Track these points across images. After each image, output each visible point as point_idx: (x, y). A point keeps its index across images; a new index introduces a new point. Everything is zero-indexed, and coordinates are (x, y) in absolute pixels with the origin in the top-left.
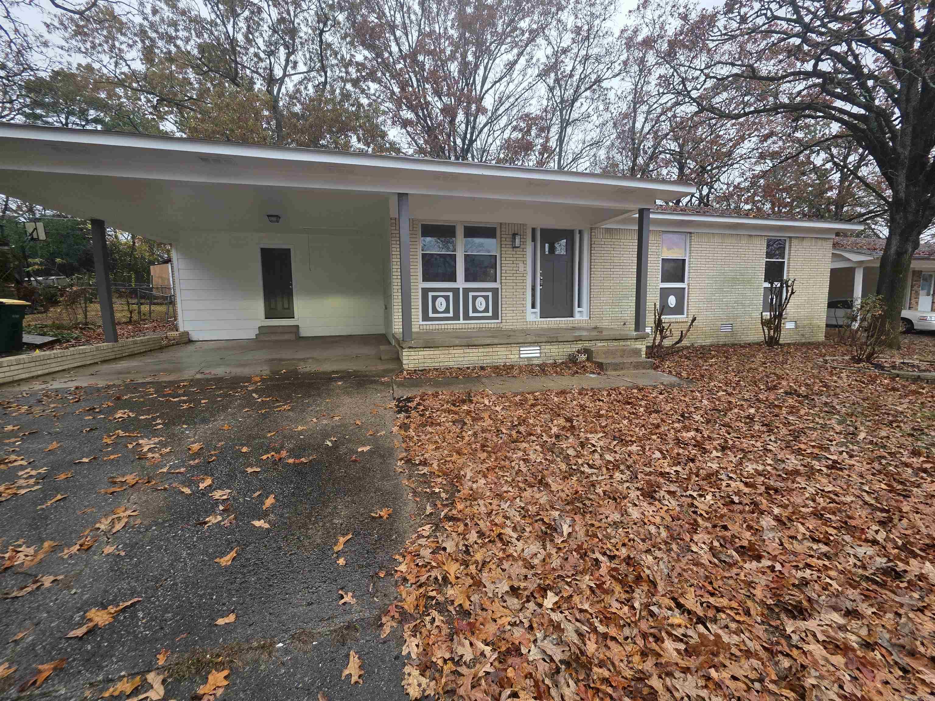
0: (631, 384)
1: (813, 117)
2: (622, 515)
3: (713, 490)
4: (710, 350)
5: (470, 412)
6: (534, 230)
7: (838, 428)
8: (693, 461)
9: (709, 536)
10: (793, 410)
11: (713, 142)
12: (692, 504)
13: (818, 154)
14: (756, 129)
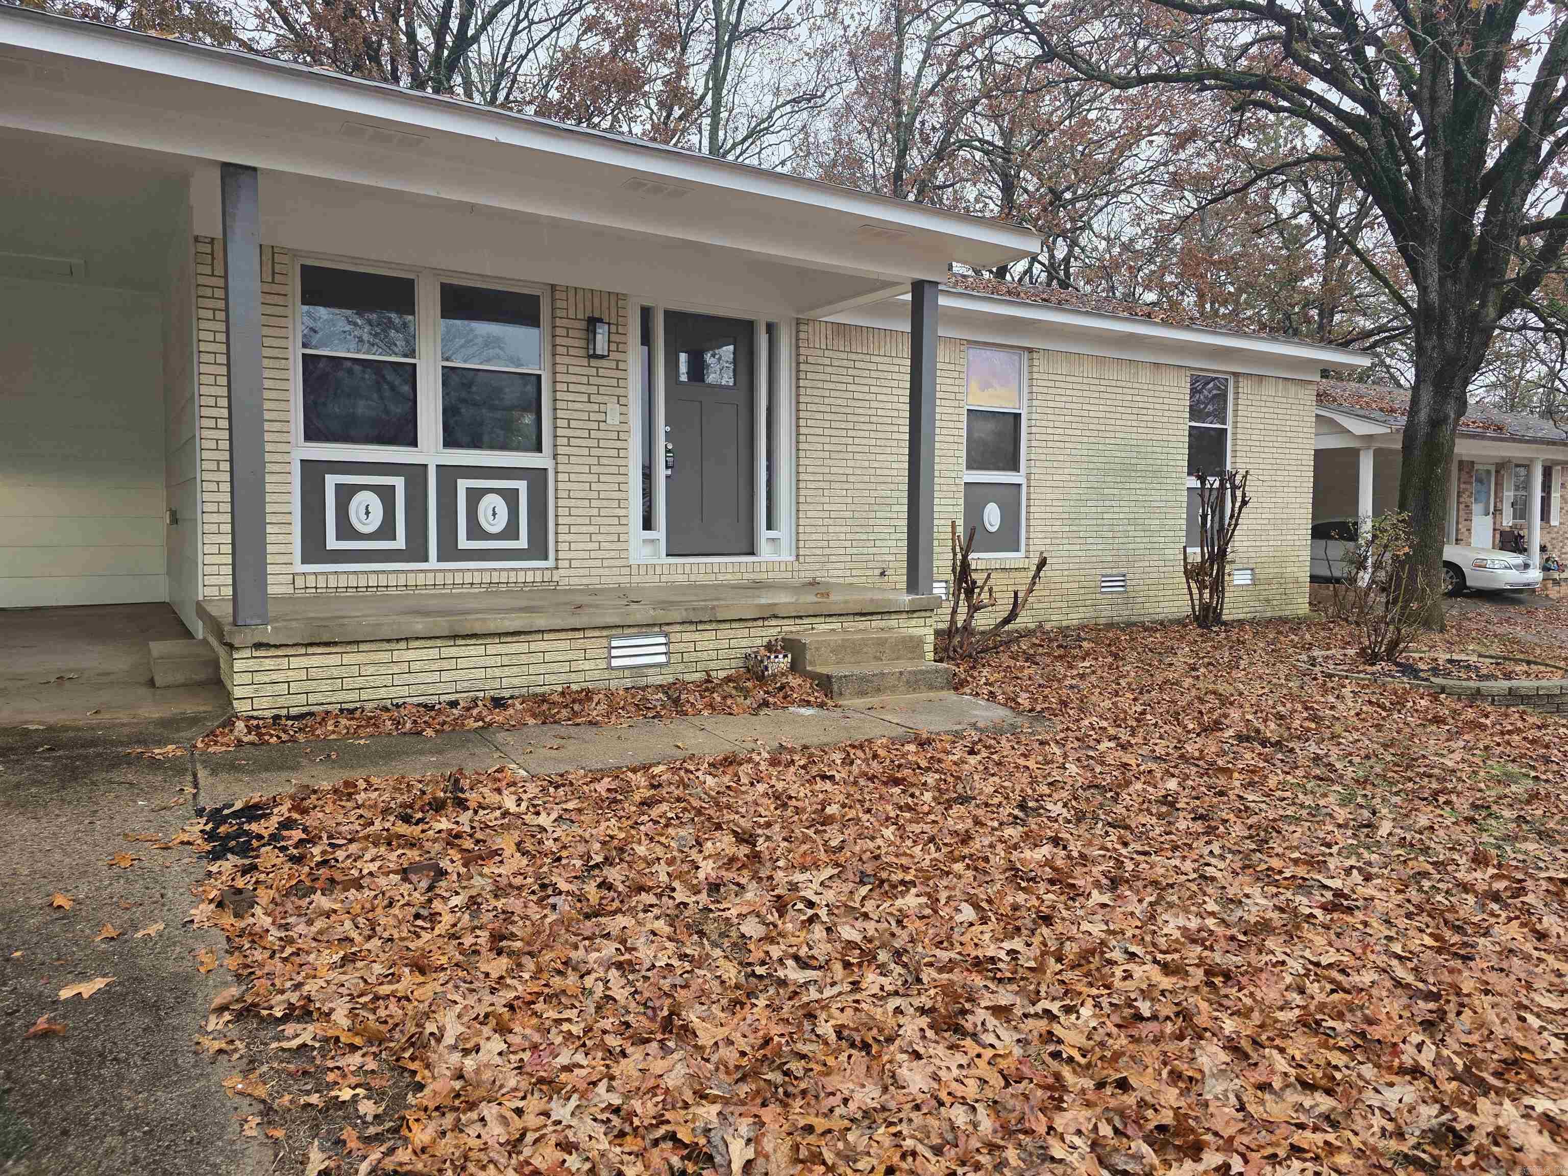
0: (901, 730)
1: (1272, 109)
2: (885, 1089)
3: (1094, 991)
4: (1079, 639)
5: (458, 836)
6: (646, 313)
7: (1342, 814)
8: (1047, 920)
9: (1089, 1113)
10: (1253, 782)
11: (1073, 135)
12: (1050, 1033)
13: (1284, 191)
14: (1163, 118)
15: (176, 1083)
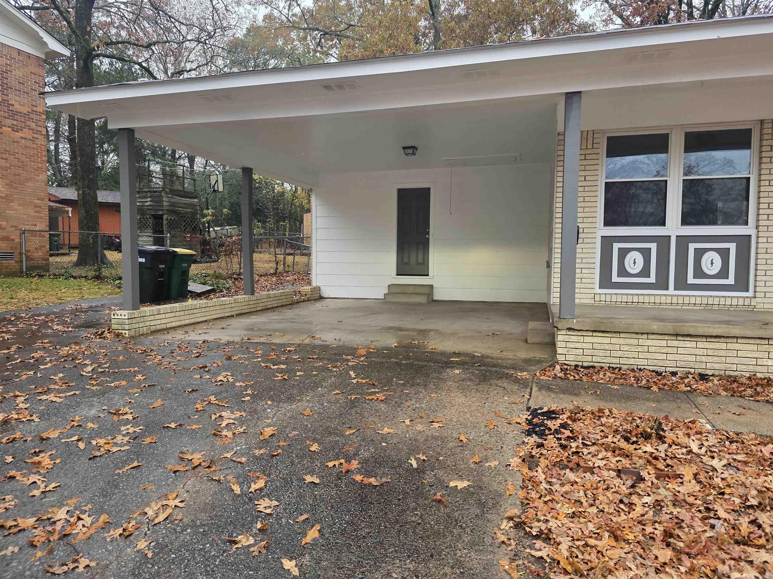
5: (656, 458)
15: (480, 550)
